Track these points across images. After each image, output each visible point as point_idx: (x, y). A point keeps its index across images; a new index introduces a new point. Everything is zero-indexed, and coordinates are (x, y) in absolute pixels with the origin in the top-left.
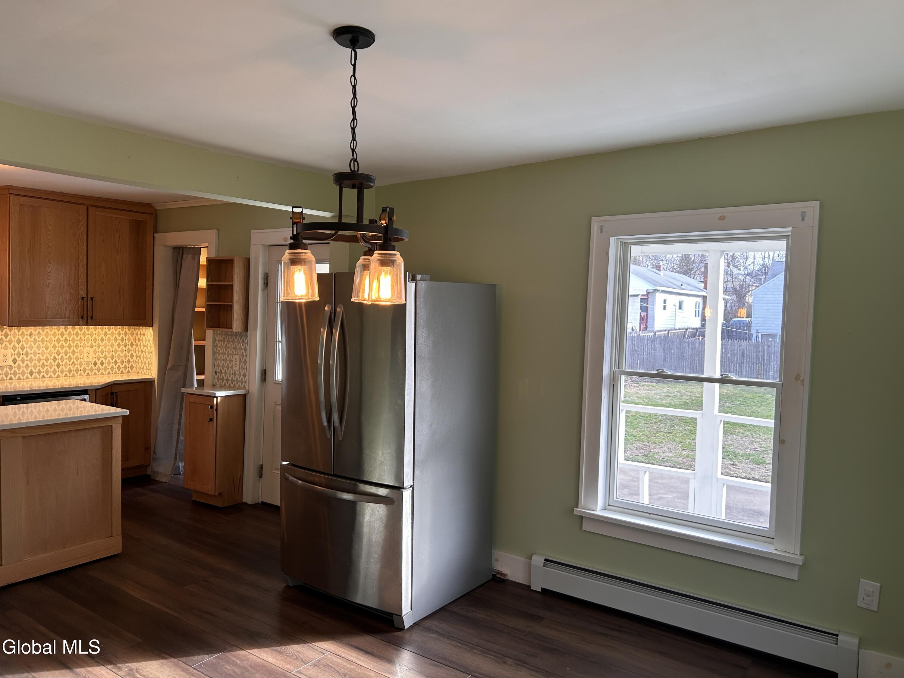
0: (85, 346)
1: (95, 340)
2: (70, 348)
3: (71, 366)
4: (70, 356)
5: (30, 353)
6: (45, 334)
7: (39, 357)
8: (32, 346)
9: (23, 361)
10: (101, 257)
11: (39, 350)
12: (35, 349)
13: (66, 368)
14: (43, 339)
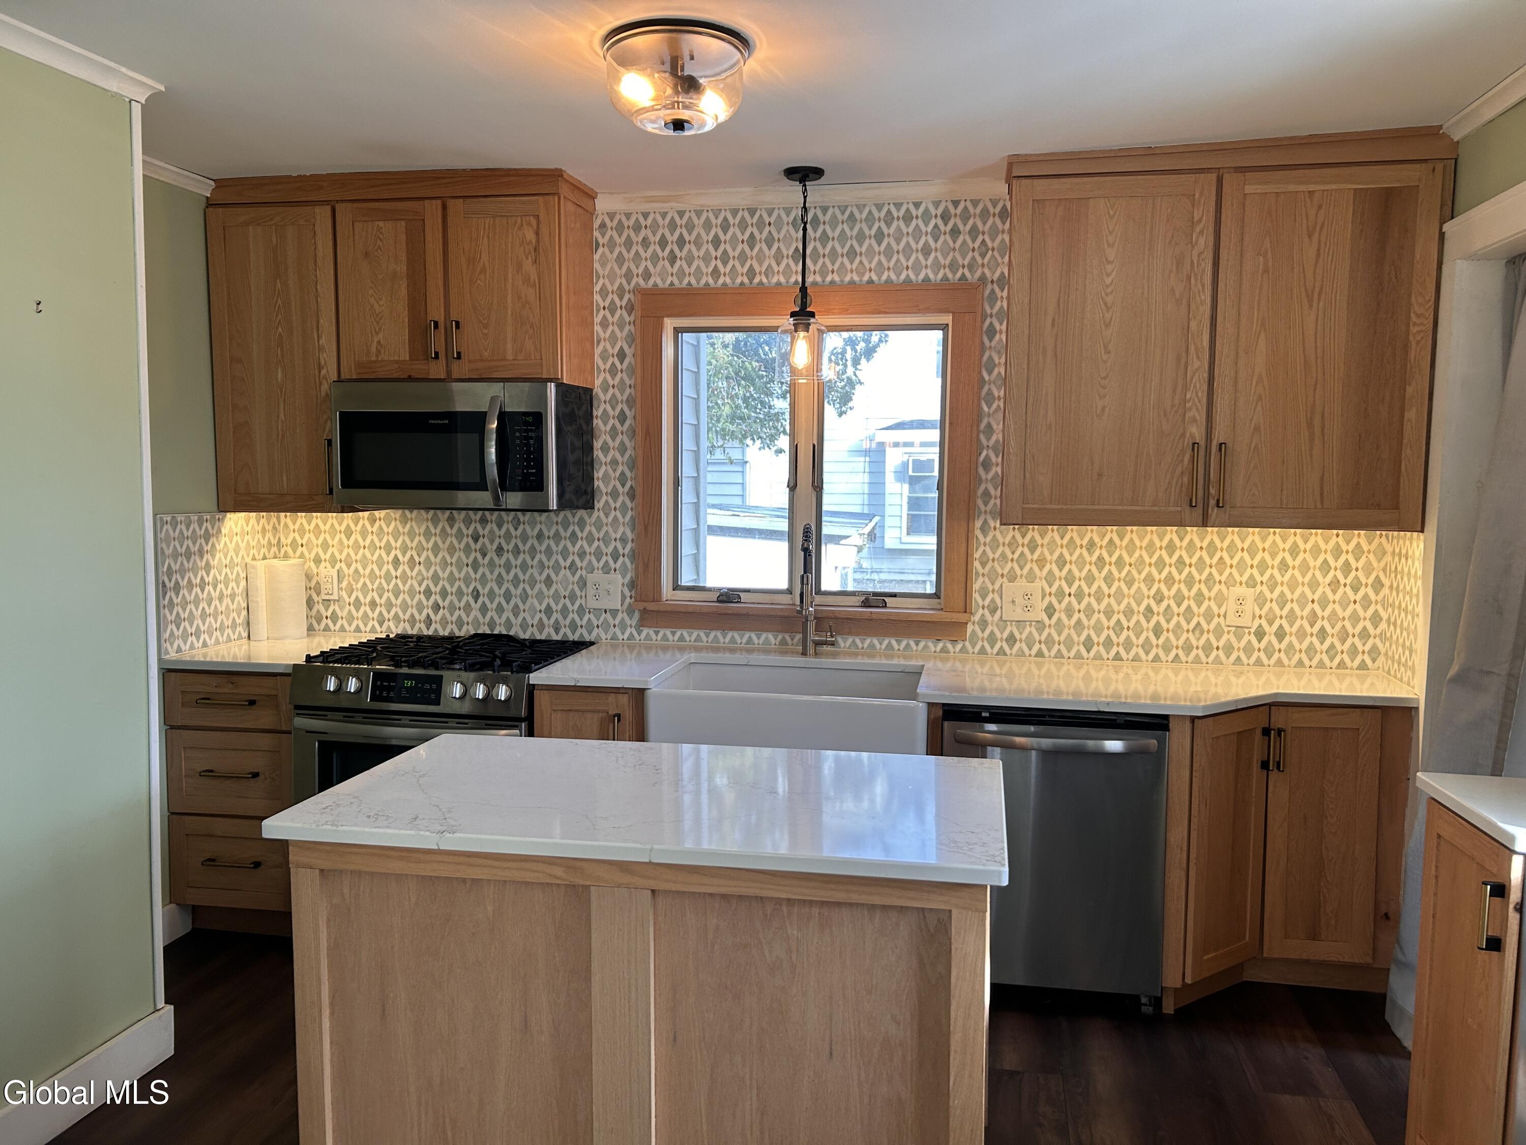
0: (1230, 582)
1: (1263, 567)
2: (1190, 585)
3: (1191, 635)
4: (1189, 607)
5: (1087, 594)
6: (1127, 547)
7: (1109, 605)
8: (1093, 575)
9: (1069, 612)
10: (1255, 320)
11: (1109, 588)
12: (1100, 583)
13: (1178, 640)
14: (1120, 558)
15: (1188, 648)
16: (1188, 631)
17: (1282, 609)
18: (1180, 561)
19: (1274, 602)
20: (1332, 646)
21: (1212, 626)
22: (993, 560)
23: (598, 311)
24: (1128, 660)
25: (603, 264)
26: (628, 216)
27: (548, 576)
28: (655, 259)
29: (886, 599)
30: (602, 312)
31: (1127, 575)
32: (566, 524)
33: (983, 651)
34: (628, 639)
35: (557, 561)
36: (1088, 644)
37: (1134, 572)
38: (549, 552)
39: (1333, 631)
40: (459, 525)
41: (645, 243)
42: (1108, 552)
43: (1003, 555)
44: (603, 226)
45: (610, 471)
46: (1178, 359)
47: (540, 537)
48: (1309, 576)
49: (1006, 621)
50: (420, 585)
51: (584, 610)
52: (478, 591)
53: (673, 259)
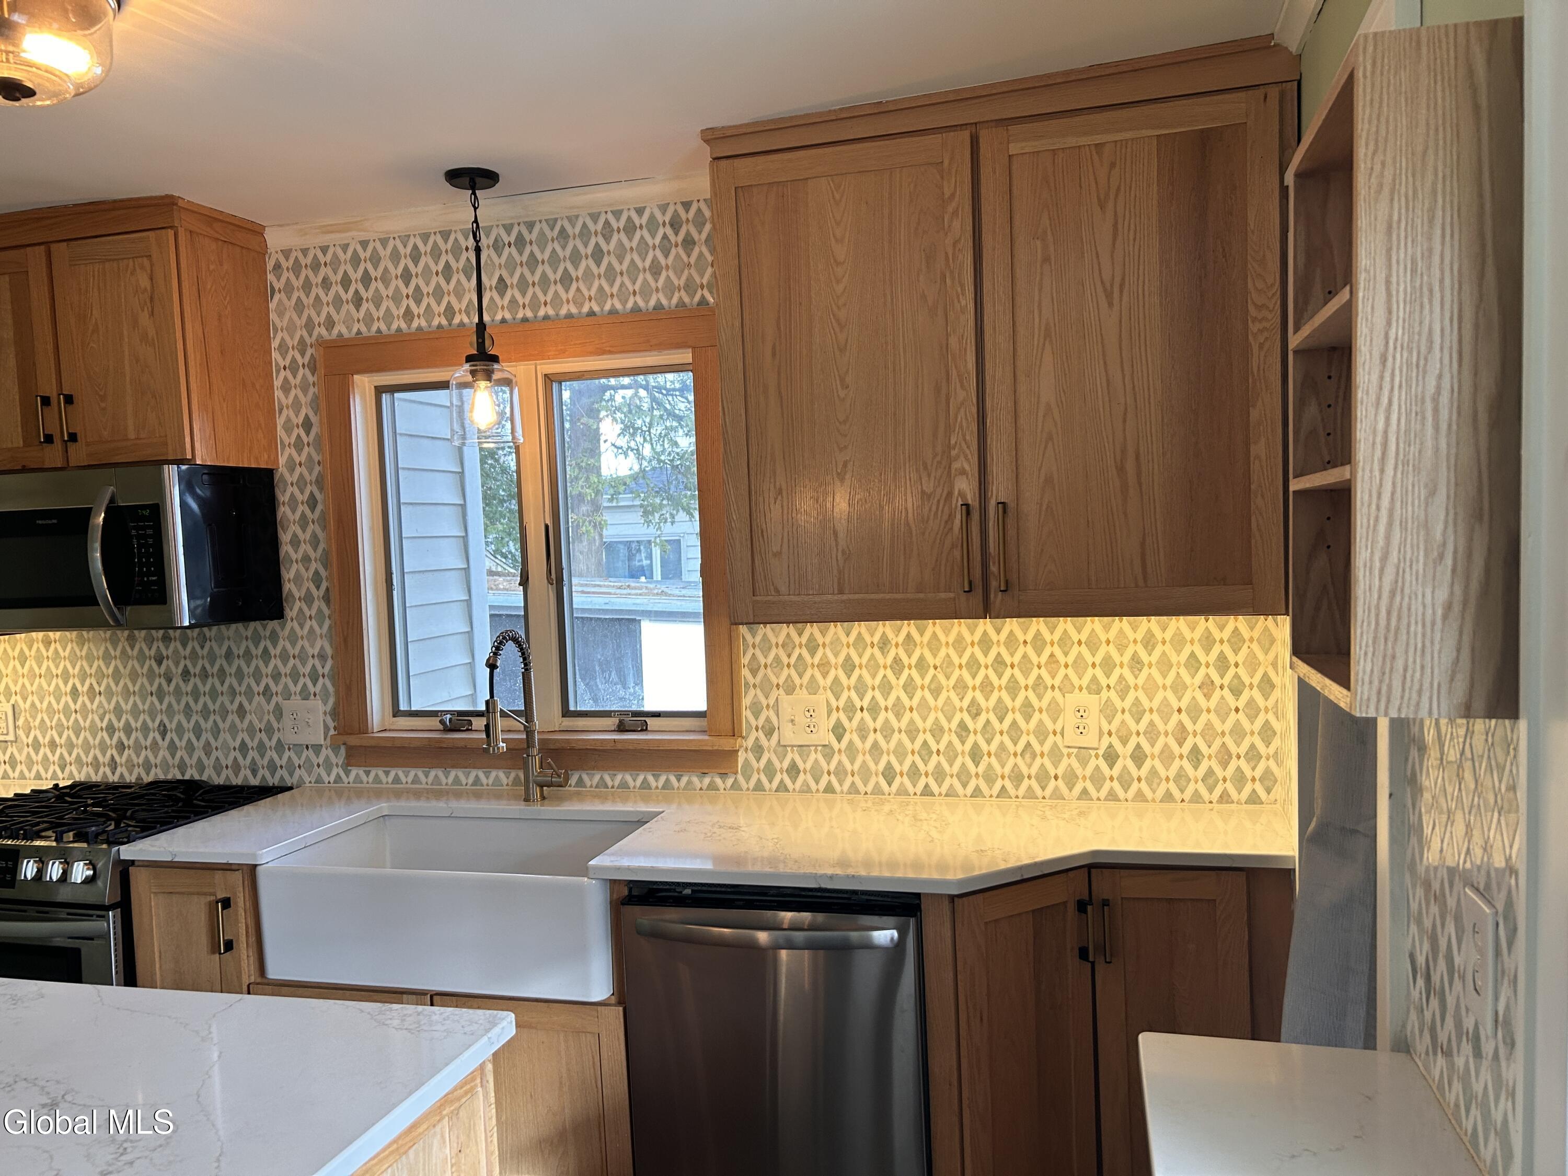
0: (1066, 687)
1: (1108, 665)
2: (1013, 694)
3: (1019, 760)
4: (1014, 723)
5: (883, 707)
6: (929, 643)
7: (912, 722)
8: (889, 682)
9: (863, 732)
10: (1036, 330)
11: (911, 698)
12: (898, 692)
13: (1003, 767)
14: (922, 658)
15: (1017, 778)
16: (1015, 754)
17: (1138, 722)
18: (999, 660)
19: (1127, 713)
20: (1210, 772)
21: (1047, 747)
22: (766, 666)
23: (278, 372)
24: (940, 794)
25: (281, 314)
26: (305, 252)
27: (241, 705)
28: (338, 303)
29: (647, 720)
30: (283, 374)
31: (932, 681)
32: (257, 639)
33: (759, 787)
34: (335, 782)
35: (249, 686)
36: (889, 774)
37: (941, 677)
38: (240, 675)
39: (1210, 751)
40: (140, 645)
41: (326, 284)
42: (906, 651)
43: (777, 659)
44: (278, 266)
45: (303, 570)
46: (938, 389)
47: (229, 655)
48: (1172, 675)
49: (785, 746)
50: (102, 720)
51: (282, 746)
52: (165, 726)
53: (358, 301)
